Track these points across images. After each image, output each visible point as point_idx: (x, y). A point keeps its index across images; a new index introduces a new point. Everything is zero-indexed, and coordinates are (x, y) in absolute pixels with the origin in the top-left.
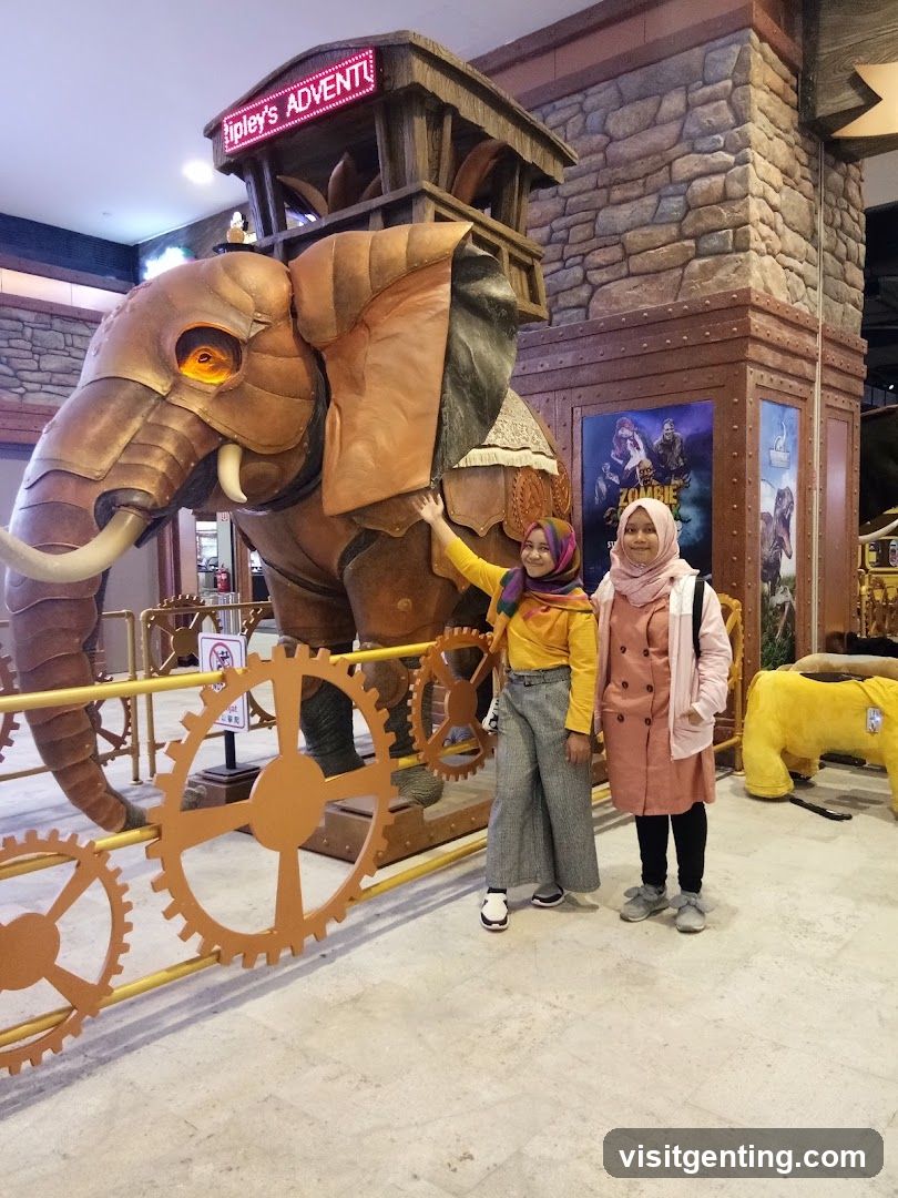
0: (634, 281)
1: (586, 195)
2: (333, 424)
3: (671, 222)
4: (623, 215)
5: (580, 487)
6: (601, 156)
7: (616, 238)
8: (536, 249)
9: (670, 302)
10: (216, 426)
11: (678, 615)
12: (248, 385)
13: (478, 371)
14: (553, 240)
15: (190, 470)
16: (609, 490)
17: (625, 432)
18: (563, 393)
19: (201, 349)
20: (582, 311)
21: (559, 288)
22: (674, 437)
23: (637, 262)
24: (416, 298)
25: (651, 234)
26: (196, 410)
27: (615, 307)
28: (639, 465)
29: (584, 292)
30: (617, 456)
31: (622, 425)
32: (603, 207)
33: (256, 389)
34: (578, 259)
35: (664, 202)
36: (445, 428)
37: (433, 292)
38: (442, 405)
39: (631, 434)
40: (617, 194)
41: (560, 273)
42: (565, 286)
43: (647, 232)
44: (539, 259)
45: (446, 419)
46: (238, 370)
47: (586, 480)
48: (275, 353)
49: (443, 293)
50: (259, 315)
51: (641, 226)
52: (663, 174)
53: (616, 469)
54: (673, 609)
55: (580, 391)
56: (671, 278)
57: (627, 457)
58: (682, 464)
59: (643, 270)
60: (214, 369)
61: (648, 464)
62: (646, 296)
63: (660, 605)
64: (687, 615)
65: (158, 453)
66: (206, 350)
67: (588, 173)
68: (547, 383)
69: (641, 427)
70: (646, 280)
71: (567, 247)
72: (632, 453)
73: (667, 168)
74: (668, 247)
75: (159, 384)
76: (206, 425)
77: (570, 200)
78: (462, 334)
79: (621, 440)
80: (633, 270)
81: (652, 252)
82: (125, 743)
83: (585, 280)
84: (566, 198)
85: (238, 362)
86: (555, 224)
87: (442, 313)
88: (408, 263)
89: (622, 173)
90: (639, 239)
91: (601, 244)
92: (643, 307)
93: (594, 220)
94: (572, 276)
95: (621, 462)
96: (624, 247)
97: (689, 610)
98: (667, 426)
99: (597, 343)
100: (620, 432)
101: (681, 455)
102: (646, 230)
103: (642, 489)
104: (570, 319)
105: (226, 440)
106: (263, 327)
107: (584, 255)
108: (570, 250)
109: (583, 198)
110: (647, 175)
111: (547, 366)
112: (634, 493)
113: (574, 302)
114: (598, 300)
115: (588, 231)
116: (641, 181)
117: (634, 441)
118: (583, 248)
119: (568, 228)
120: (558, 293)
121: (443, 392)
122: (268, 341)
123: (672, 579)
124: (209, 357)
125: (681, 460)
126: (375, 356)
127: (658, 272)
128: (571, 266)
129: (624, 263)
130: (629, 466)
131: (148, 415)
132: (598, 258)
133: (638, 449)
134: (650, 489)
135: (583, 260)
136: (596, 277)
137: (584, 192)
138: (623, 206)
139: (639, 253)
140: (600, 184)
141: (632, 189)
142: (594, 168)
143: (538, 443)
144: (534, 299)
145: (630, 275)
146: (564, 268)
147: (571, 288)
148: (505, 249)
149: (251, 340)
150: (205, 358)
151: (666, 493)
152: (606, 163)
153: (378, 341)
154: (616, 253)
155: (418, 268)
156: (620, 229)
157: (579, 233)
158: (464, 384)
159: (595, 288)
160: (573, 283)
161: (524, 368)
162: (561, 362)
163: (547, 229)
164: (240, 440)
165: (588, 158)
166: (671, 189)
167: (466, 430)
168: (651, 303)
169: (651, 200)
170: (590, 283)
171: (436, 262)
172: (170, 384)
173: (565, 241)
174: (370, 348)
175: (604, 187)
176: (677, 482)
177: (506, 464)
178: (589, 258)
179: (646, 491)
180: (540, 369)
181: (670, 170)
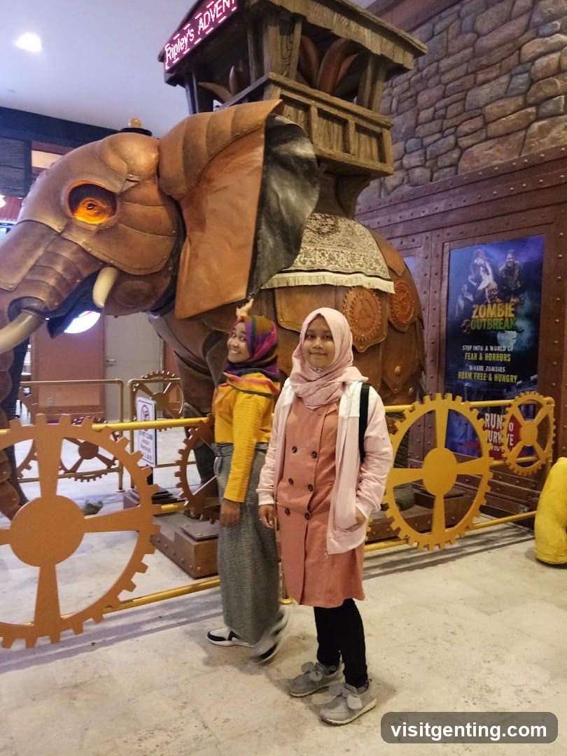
0: (489, 143)
1: (458, 81)
2: (185, 253)
3: (518, 95)
4: (484, 93)
5: (445, 303)
6: (471, 49)
7: (479, 111)
8: (384, 120)
9: (516, 157)
10: (95, 254)
11: (346, 417)
12: (122, 226)
13: (284, 212)
14: (436, 116)
15: (76, 285)
16: (466, 306)
17: (479, 261)
18: (438, 232)
19: (88, 201)
20: (453, 168)
21: (438, 154)
22: (514, 265)
23: (493, 128)
24: (240, 159)
25: (502, 106)
26: (80, 243)
27: (476, 164)
28: (487, 287)
29: (455, 155)
30: (472, 280)
31: (477, 256)
32: (471, 89)
33: (128, 228)
34: (452, 130)
35: (514, 80)
36: (259, 256)
37: (251, 154)
38: (256, 238)
39: (483, 262)
40: (481, 77)
41: (440, 142)
42: (443, 151)
43: (501, 104)
44: (388, 128)
45: (260, 249)
46: (114, 215)
47: (451, 298)
48: (143, 202)
49: (258, 154)
50: (131, 175)
51: (497, 100)
52: (514, 58)
53: (472, 290)
54: (342, 412)
55: (448, 230)
56: (517, 138)
57: (479, 280)
58: (519, 286)
59: (497, 134)
60: (97, 214)
61: (494, 285)
62: (498, 154)
63: (332, 409)
64: (354, 417)
65: (51, 273)
66: (91, 201)
67: (462, 64)
68: (428, 224)
69: (492, 257)
70: (499, 142)
71: (446, 121)
72: (483, 277)
73: (517, 52)
74: (515, 114)
75: (56, 226)
76: (88, 254)
77: (448, 86)
78: (275, 185)
79: (477, 267)
80: (490, 134)
81: (504, 119)
82: (115, 465)
83: (456, 144)
84: (446, 84)
85: (114, 209)
86: (438, 105)
87: (257, 169)
88: (233, 133)
89: (484, 61)
90: (495, 110)
91: (468, 116)
92: (495, 162)
93: (464, 99)
94: (447, 143)
95: (475, 284)
96: (484, 118)
97: (356, 413)
98: (510, 256)
99: (460, 193)
100: (476, 261)
101: (519, 279)
102: (500, 103)
103: (489, 306)
104: (444, 176)
105: (105, 264)
106: (133, 184)
107: (457, 126)
108: (447, 123)
109: (457, 83)
110: (503, 59)
111: (427, 212)
112: (483, 308)
113: (448, 162)
114: (465, 160)
115: (460, 108)
116: (498, 65)
117: (485, 268)
118: (455, 121)
119: (446, 107)
120: (438, 156)
121: (258, 228)
122: (138, 193)
123: (344, 384)
124: (94, 206)
125: (518, 283)
126: (213, 203)
127: (508, 134)
128: (447, 136)
129: (484, 130)
130: (482, 287)
131: (48, 246)
132: (465, 128)
133: (488, 274)
134: (495, 305)
135: (456, 130)
136: (464, 142)
137: (459, 78)
138: (485, 86)
139: (493, 121)
140: (470, 71)
141: (492, 71)
142: (466, 59)
143: (375, 269)
144: (382, 159)
145: (487, 139)
146: (443, 137)
147: (446, 153)
148: (352, 121)
149: (122, 194)
150: (91, 207)
151: (506, 309)
152: (475, 55)
153: (215, 192)
154: (478, 122)
155: (241, 137)
156: (482, 104)
157: (453, 110)
158: (275, 223)
159: (463, 150)
160: (448, 148)
161: (412, 214)
162: (436, 209)
163: (432, 109)
164: (117, 265)
165: (462, 52)
166: (519, 68)
167: (274, 257)
168: (502, 159)
169: (504, 79)
170: (460, 148)
171: (252, 132)
172: (64, 225)
173: (444, 117)
174: (209, 197)
175: (472, 73)
176: (515, 300)
177: (335, 284)
178: (460, 128)
179: (492, 306)
180: (423, 215)
181: (520, 54)
